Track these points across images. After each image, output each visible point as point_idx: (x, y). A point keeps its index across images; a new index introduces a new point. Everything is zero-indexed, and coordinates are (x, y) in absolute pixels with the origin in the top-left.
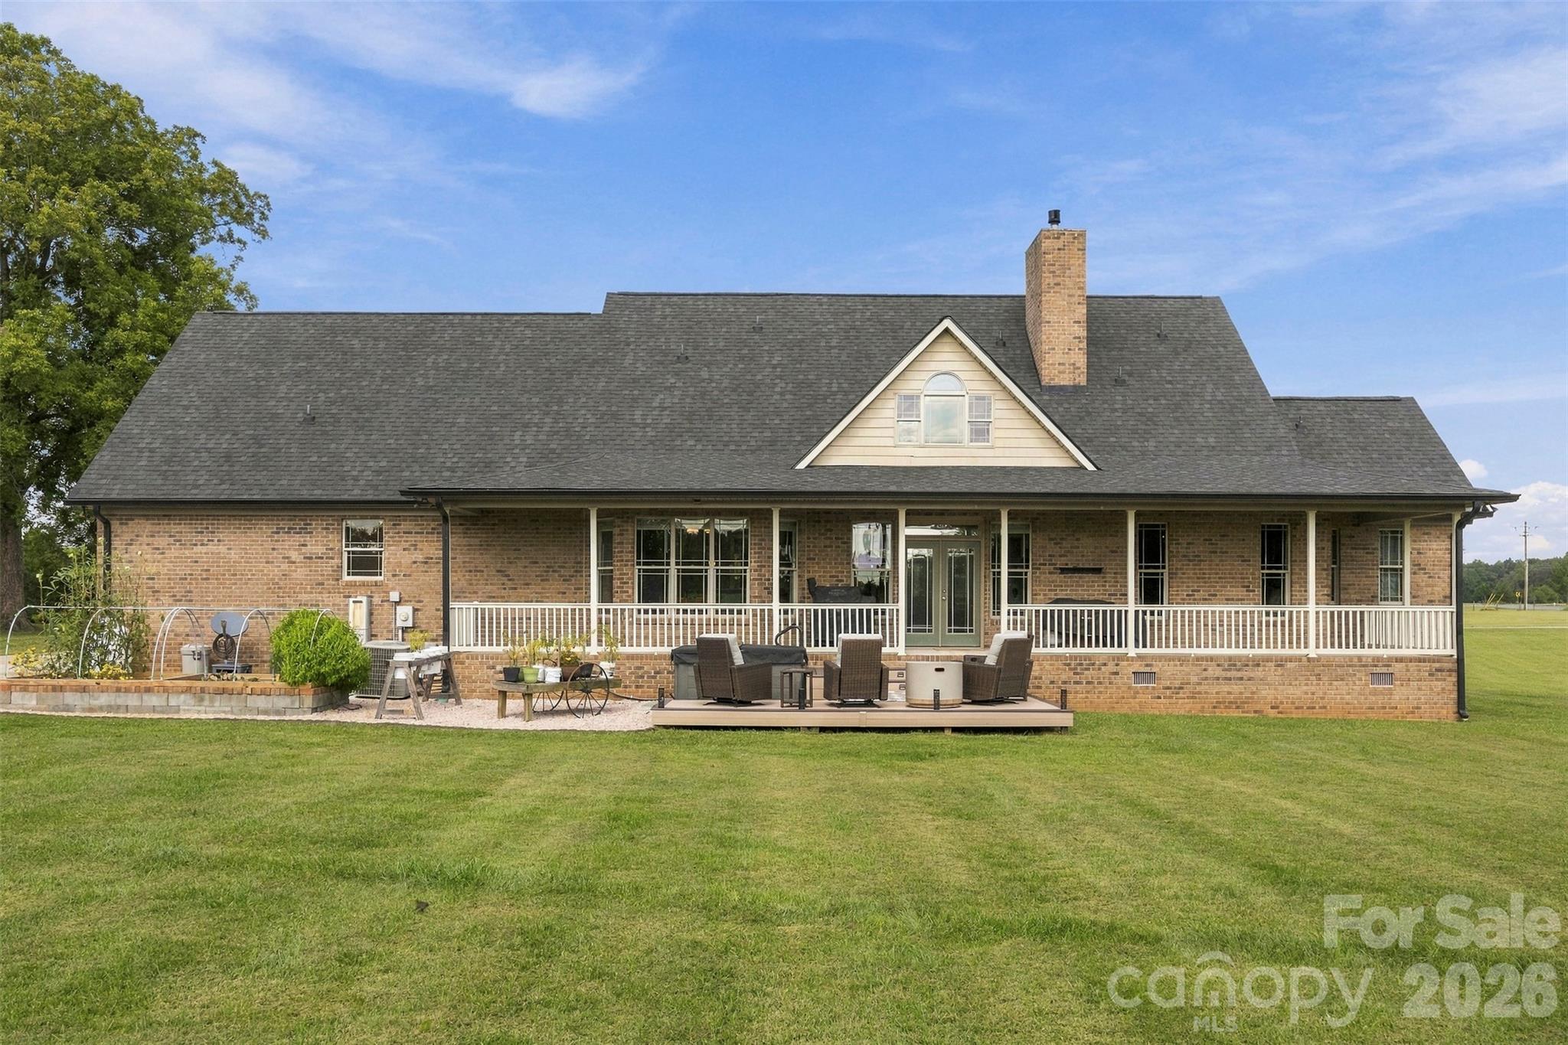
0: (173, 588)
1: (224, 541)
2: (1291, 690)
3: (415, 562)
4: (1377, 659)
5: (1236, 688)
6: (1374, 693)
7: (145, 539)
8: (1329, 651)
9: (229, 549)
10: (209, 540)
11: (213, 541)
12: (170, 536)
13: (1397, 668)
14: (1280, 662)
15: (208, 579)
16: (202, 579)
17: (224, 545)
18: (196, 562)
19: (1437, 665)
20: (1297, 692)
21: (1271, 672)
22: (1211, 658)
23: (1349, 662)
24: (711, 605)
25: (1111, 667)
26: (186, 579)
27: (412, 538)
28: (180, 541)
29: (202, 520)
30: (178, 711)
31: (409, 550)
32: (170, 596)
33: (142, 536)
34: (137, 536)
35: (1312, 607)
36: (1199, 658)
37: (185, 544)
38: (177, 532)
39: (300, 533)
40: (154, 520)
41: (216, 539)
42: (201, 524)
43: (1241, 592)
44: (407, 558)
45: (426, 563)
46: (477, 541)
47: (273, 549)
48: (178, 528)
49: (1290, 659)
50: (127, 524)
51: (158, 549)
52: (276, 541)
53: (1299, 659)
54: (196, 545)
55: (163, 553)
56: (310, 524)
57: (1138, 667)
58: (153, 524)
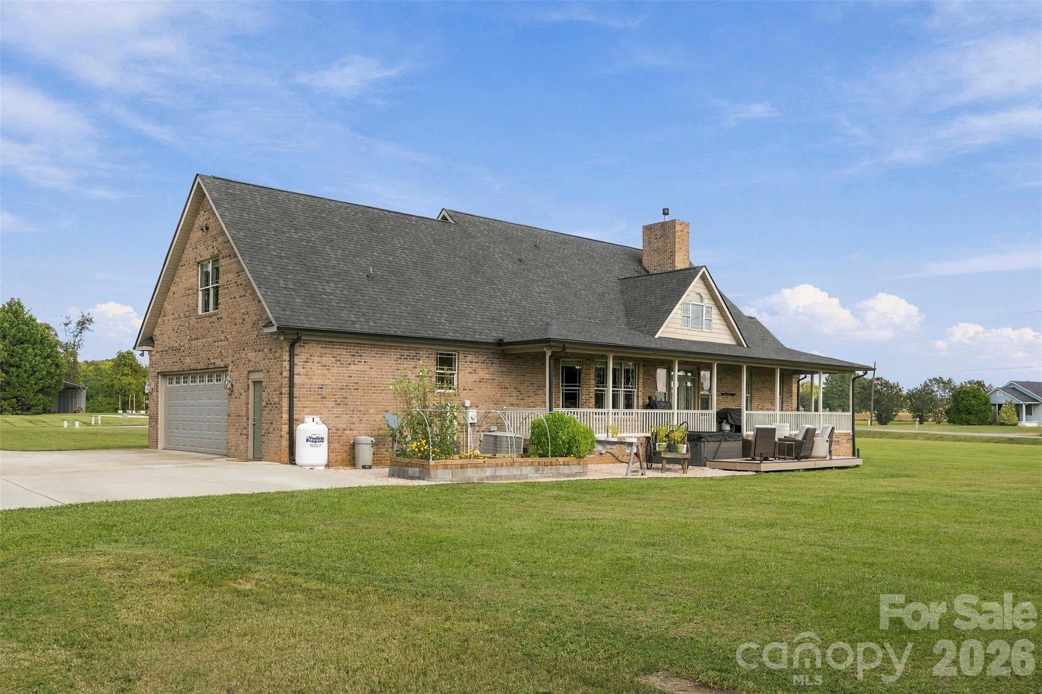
0: (335, 395)
1: (368, 362)
3: (475, 382)
7: (316, 359)
9: (371, 368)
10: (359, 362)
11: (361, 362)
12: (334, 357)
15: (357, 389)
16: (354, 389)
17: (368, 365)
18: (350, 377)
26: (343, 389)
27: (475, 365)
28: (340, 361)
29: (354, 346)
30: (527, 478)
31: (472, 373)
32: (333, 401)
33: (314, 356)
34: (311, 356)
37: (343, 364)
38: (339, 355)
39: (414, 359)
40: (322, 344)
41: (363, 361)
42: (354, 349)
44: (471, 378)
45: (480, 382)
46: (505, 370)
47: (398, 369)
48: (339, 351)
50: (304, 347)
51: (325, 366)
52: (400, 364)
54: (350, 364)
55: (328, 369)
56: (419, 354)
58: (322, 347)
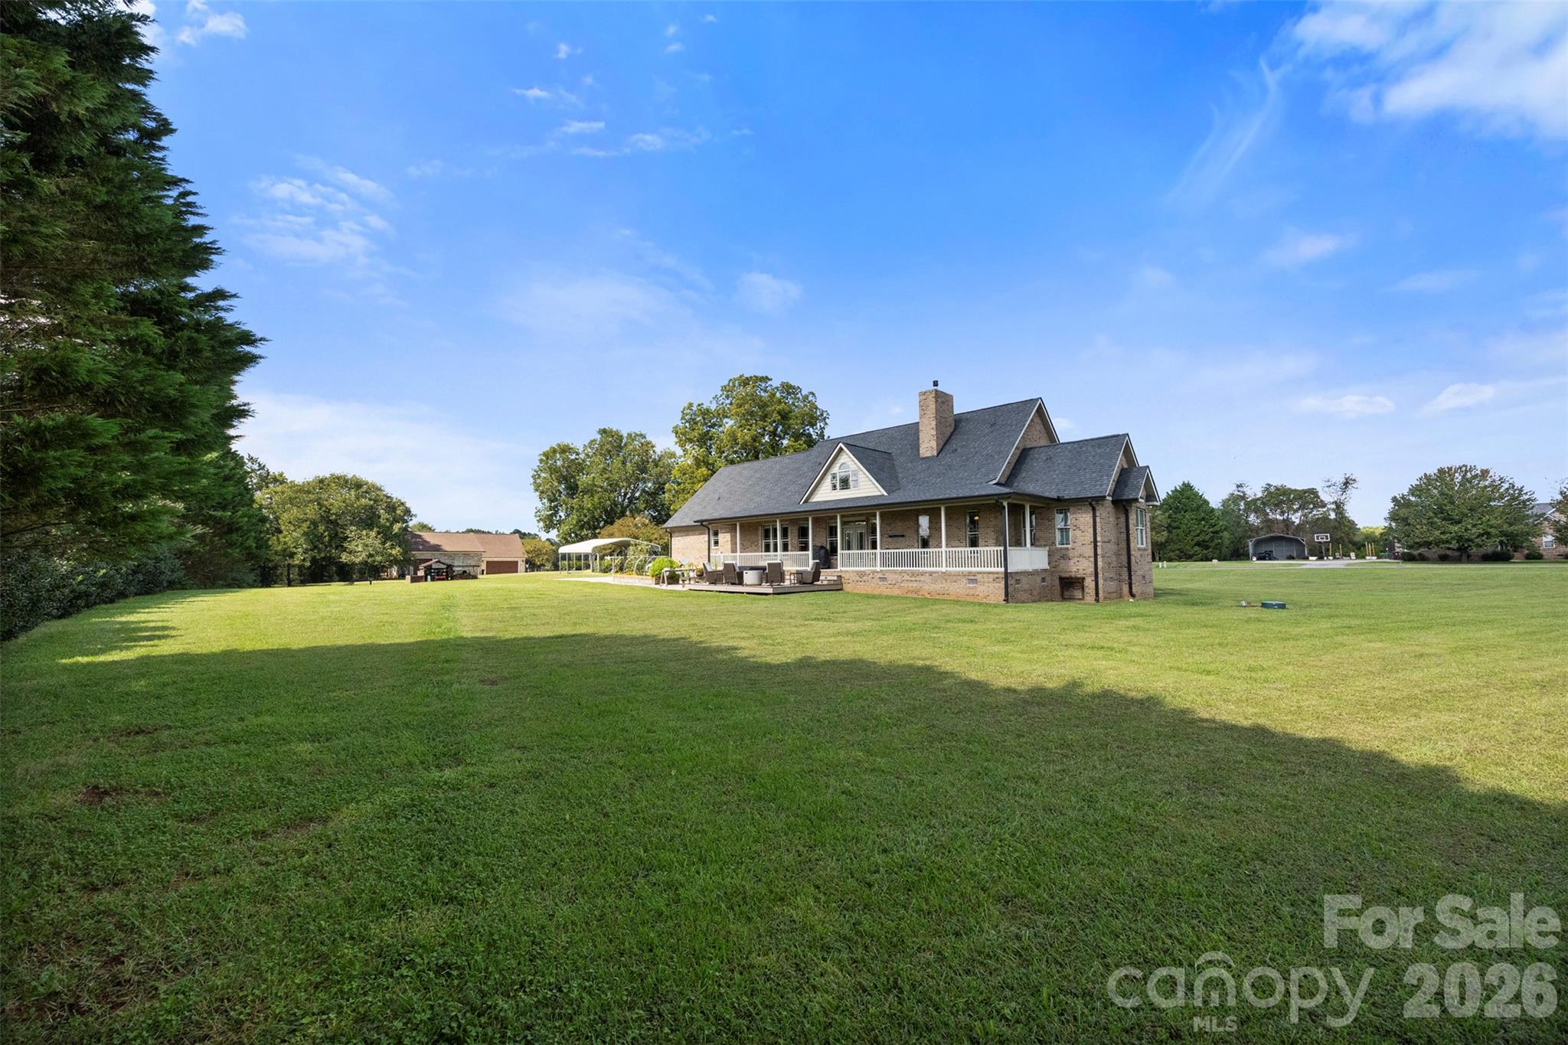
2: (935, 586)
4: (970, 573)
5: (915, 585)
6: (969, 588)
8: (951, 569)
13: (979, 577)
14: (931, 574)
19: (996, 576)
20: (938, 587)
21: (927, 578)
22: (905, 572)
23: (958, 574)
24: (780, 553)
25: (871, 575)
35: (944, 549)
36: (901, 572)
43: (958, 543)
49: (934, 573)
53: (938, 572)
57: (880, 575)
